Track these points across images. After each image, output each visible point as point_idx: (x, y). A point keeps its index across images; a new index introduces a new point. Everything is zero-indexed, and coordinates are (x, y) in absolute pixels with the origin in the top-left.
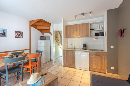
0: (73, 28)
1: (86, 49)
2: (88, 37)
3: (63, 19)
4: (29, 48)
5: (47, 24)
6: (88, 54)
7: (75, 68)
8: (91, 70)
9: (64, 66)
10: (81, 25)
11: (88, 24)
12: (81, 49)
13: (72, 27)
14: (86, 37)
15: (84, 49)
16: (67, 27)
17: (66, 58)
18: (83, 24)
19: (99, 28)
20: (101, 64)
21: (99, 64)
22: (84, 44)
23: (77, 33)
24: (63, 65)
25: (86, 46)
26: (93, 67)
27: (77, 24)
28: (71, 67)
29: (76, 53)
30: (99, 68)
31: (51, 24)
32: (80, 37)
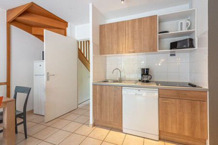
0: (118, 30)
1: (147, 82)
2: (154, 50)
3: (91, 5)
4: (5, 80)
5: (56, 21)
6: (157, 94)
7: (121, 131)
8: (162, 137)
9: (94, 125)
10: (137, 22)
11: (153, 18)
12: (136, 82)
13: (115, 28)
14: (150, 51)
15: (143, 81)
16: (102, 27)
17: (100, 104)
18: (140, 20)
19: (181, 29)
20: (193, 122)
21: (187, 124)
22: (143, 70)
23: (126, 42)
24: (91, 122)
25: (147, 74)
26: (170, 131)
27: (128, 21)
28: (111, 129)
29: (125, 92)
30: (187, 134)
31: (67, 23)
32: (134, 52)
